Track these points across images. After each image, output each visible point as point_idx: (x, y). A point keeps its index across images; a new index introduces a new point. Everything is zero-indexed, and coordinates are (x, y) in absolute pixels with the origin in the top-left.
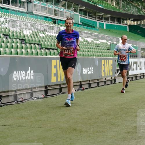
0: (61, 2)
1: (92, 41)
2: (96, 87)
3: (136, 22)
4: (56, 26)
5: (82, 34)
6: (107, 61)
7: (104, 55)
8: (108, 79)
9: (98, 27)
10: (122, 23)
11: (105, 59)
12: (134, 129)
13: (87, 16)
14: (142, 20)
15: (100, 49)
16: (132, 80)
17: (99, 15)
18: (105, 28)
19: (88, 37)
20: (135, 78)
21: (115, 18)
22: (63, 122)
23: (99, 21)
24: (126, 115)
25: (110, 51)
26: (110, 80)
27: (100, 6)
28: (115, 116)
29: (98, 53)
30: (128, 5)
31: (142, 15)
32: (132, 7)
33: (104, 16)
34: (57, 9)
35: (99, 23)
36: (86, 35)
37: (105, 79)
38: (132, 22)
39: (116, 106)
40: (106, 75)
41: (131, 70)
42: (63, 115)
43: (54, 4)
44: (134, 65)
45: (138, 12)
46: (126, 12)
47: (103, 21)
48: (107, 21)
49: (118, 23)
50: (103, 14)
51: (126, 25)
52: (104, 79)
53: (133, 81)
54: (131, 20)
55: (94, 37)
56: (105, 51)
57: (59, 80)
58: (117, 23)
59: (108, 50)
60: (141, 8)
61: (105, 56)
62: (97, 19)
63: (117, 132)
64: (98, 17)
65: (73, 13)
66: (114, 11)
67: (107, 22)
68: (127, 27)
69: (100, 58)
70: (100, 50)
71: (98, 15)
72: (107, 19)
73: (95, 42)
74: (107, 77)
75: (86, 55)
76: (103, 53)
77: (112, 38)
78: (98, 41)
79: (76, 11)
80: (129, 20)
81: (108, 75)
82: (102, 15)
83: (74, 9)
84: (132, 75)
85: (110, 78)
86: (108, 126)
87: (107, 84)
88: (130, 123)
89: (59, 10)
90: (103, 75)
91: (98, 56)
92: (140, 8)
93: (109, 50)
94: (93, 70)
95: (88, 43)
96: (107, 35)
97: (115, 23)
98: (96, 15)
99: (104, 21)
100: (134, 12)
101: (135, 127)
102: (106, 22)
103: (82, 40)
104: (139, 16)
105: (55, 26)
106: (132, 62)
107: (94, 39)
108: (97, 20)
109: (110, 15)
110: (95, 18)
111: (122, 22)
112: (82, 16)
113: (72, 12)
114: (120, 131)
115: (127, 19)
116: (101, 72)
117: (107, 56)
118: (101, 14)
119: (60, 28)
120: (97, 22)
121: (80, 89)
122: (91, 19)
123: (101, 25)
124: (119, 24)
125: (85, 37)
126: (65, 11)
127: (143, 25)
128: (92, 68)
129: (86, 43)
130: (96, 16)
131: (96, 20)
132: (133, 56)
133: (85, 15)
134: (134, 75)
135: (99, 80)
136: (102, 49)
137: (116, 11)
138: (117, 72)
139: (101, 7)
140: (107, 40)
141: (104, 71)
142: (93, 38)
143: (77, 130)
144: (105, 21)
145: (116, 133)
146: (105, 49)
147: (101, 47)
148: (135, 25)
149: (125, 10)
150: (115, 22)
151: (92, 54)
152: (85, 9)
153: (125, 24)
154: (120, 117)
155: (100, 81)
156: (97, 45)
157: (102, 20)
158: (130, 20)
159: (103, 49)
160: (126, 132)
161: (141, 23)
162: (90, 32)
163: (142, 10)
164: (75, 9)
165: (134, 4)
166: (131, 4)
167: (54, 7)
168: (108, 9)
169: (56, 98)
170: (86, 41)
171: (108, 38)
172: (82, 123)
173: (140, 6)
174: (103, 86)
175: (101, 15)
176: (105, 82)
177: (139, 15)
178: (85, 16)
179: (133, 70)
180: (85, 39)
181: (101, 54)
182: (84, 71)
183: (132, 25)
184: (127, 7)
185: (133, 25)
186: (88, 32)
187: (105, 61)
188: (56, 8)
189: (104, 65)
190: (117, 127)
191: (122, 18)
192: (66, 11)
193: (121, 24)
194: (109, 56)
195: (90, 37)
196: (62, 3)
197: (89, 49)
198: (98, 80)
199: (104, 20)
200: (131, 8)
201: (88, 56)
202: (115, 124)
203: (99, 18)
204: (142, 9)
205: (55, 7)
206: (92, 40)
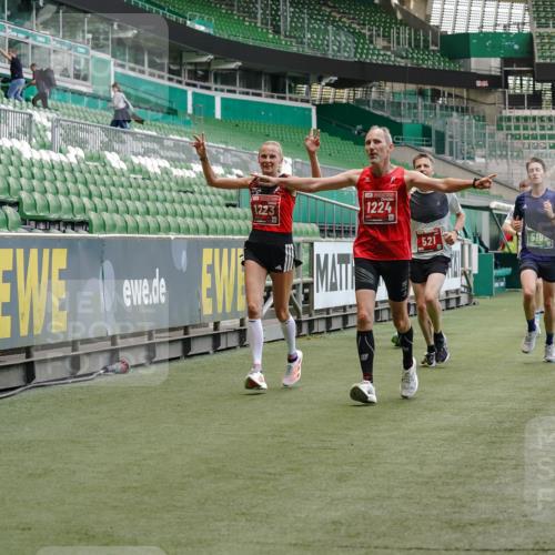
0: (39, 9)
1: (166, 171)
2: (178, 358)
3: (346, 91)
4: (15, 106)
5: (123, 142)
6: (225, 251)
7: (211, 226)
8: (226, 324)
9: (190, 111)
10: (288, 95)
11: (214, 244)
12: (328, 533)
13: (146, 68)
14: (371, 82)
15: (197, 204)
16: (329, 331)
17: (196, 64)
18: (218, 115)
19: (146, 153)
20: (340, 320)
21: (259, 74)
22: (39, 504)
23: (195, 86)
24: (299, 475)
25: (239, 210)
26: (235, 331)
27: (200, 24)
28: (252, 478)
29: (189, 220)
30: (316, 19)
31: (371, 64)
32: (330, 28)
33: (214, 67)
34: (21, 37)
35: (194, 94)
36: (138, 146)
37: (216, 325)
38: (333, 90)
39: (257, 436)
40: (220, 310)
41: (322, 290)
42: (40, 476)
43: (10, 18)
44: (338, 266)
45: (356, 48)
46: (308, 51)
47: (209, 88)
48: (226, 87)
49: (272, 97)
50: (212, 57)
51: (307, 101)
52: (211, 326)
53: (333, 334)
54: (327, 85)
55: (175, 155)
56: (218, 209)
57: (24, 331)
58: (267, 97)
59: (227, 206)
60: (368, 33)
61: (216, 231)
62: (185, 79)
63: (258, 543)
64: (189, 71)
65: (87, 53)
66: (258, 43)
67: (229, 91)
68: (310, 110)
69: (196, 240)
70: (194, 207)
71: (191, 64)
72: (226, 78)
73: (177, 172)
74: (225, 316)
75: (137, 229)
76: (208, 220)
77: (245, 157)
78: (187, 169)
79: (97, 46)
80: (319, 80)
81: (228, 309)
82: (208, 64)
83: (90, 36)
84: (327, 310)
85: (237, 322)
86: (222, 520)
87: (222, 346)
88: (315, 507)
89: (30, 41)
90: (207, 310)
91: (188, 231)
92: (364, 34)
93: (234, 206)
94: (163, 290)
95: (147, 176)
96: (226, 143)
97: (259, 95)
98: (184, 61)
99: (214, 86)
100: (339, 51)
101: (334, 523)
102: (222, 91)
103: (124, 166)
104: (361, 64)
105: (11, 108)
106: (326, 256)
107: (174, 161)
108: (188, 84)
109: (240, 64)
110: (178, 73)
111: (290, 92)
112: (122, 66)
113: (83, 50)
114: (272, 541)
115: (312, 77)
116: (199, 296)
117: (224, 231)
118: (204, 59)
119: (31, 115)
120: (185, 92)
121: (110, 368)
122: (161, 77)
123: (204, 105)
124: (279, 98)
125: (136, 155)
126: (53, 44)
127: (375, 101)
128: (163, 280)
129: (139, 177)
130: (181, 64)
131: (180, 82)
132: (332, 231)
133: (137, 62)
134: (336, 309)
135: (191, 330)
136: (204, 203)
137: (264, 45)
138: (266, 299)
139: (202, 28)
140: (224, 165)
141: (212, 293)
142: (167, 158)
143: (94, 536)
144: (219, 86)
145: (258, 547)
146: (219, 204)
147: (201, 193)
148: (344, 101)
149: (302, 43)
150: (258, 92)
151: (163, 225)
152: (136, 36)
153: (302, 101)
154: (272, 483)
155: (193, 333)
156: (183, 184)
157: (206, 84)
158: (323, 83)
159: (207, 200)
160: (295, 545)
161: (367, 93)
162: (154, 133)
163: (371, 42)
164: (93, 39)
165: (338, 16)
166: (329, 16)
167: (8, 31)
168: (232, 38)
169: (11, 404)
170: (141, 170)
171: (230, 159)
172: (115, 507)
173: (364, 24)
174: (207, 353)
175: (201, 64)
176: (216, 338)
177: (359, 62)
178: (138, 67)
179: (333, 287)
180: (136, 160)
181: (198, 221)
182: (126, 293)
183: (331, 101)
184: (312, 31)
185: (336, 105)
186: (150, 133)
187: (217, 250)
188: (18, 32)
189: (211, 269)
190: (261, 522)
191: (290, 74)
192: (58, 45)
193: (284, 98)
194: (232, 232)
195: (154, 152)
196: (41, 12)
197: (149, 204)
198: (186, 329)
199: (216, 82)
200: (326, 31)
201: (148, 230)
202: (254, 511)
203: (193, 74)
204: (371, 36)
205: (13, 30)
206: (165, 164)
